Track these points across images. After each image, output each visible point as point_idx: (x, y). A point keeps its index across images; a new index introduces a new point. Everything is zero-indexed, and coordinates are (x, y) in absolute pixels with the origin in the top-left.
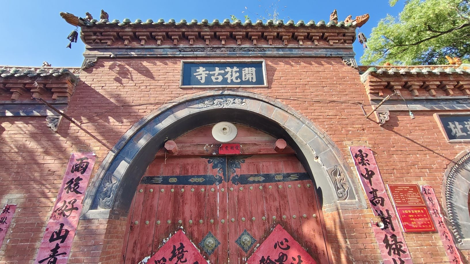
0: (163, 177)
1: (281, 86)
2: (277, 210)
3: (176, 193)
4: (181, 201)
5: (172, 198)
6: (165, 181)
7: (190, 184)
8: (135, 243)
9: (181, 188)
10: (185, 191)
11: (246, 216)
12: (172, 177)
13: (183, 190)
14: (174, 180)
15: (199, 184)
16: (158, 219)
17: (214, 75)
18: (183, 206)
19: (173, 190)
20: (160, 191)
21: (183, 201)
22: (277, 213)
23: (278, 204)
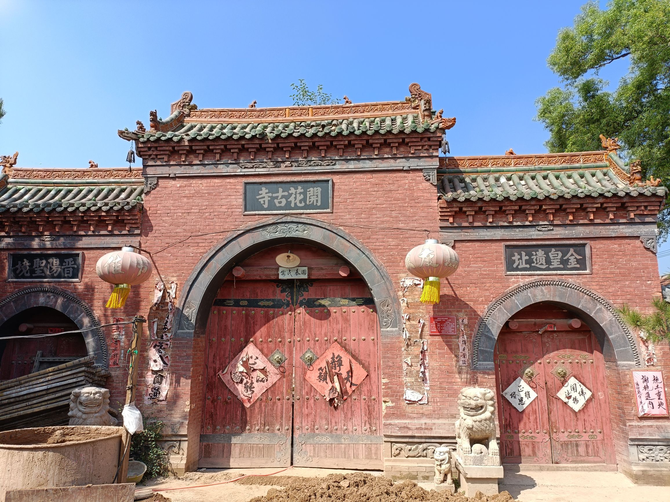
0: (235, 300)
1: (346, 210)
2: (339, 332)
3: (247, 315)
4: (252, 322)
5: (244, 320)
6: (237, 304)
7: (260, 307)
8: (214, 355)
9: (251, 311)
10: (255, 313)
11: (311, 336)
12: (242, 300)
13: (253, 312)
14: (245, 303)
15: (268, 307)
16: (232, 337)
17: (277, 198)
18: (254, 327)
19: (244, 312)
20: (232, 313)
21: (254, 323)
22: (339, 335)
23: (341, 327)
